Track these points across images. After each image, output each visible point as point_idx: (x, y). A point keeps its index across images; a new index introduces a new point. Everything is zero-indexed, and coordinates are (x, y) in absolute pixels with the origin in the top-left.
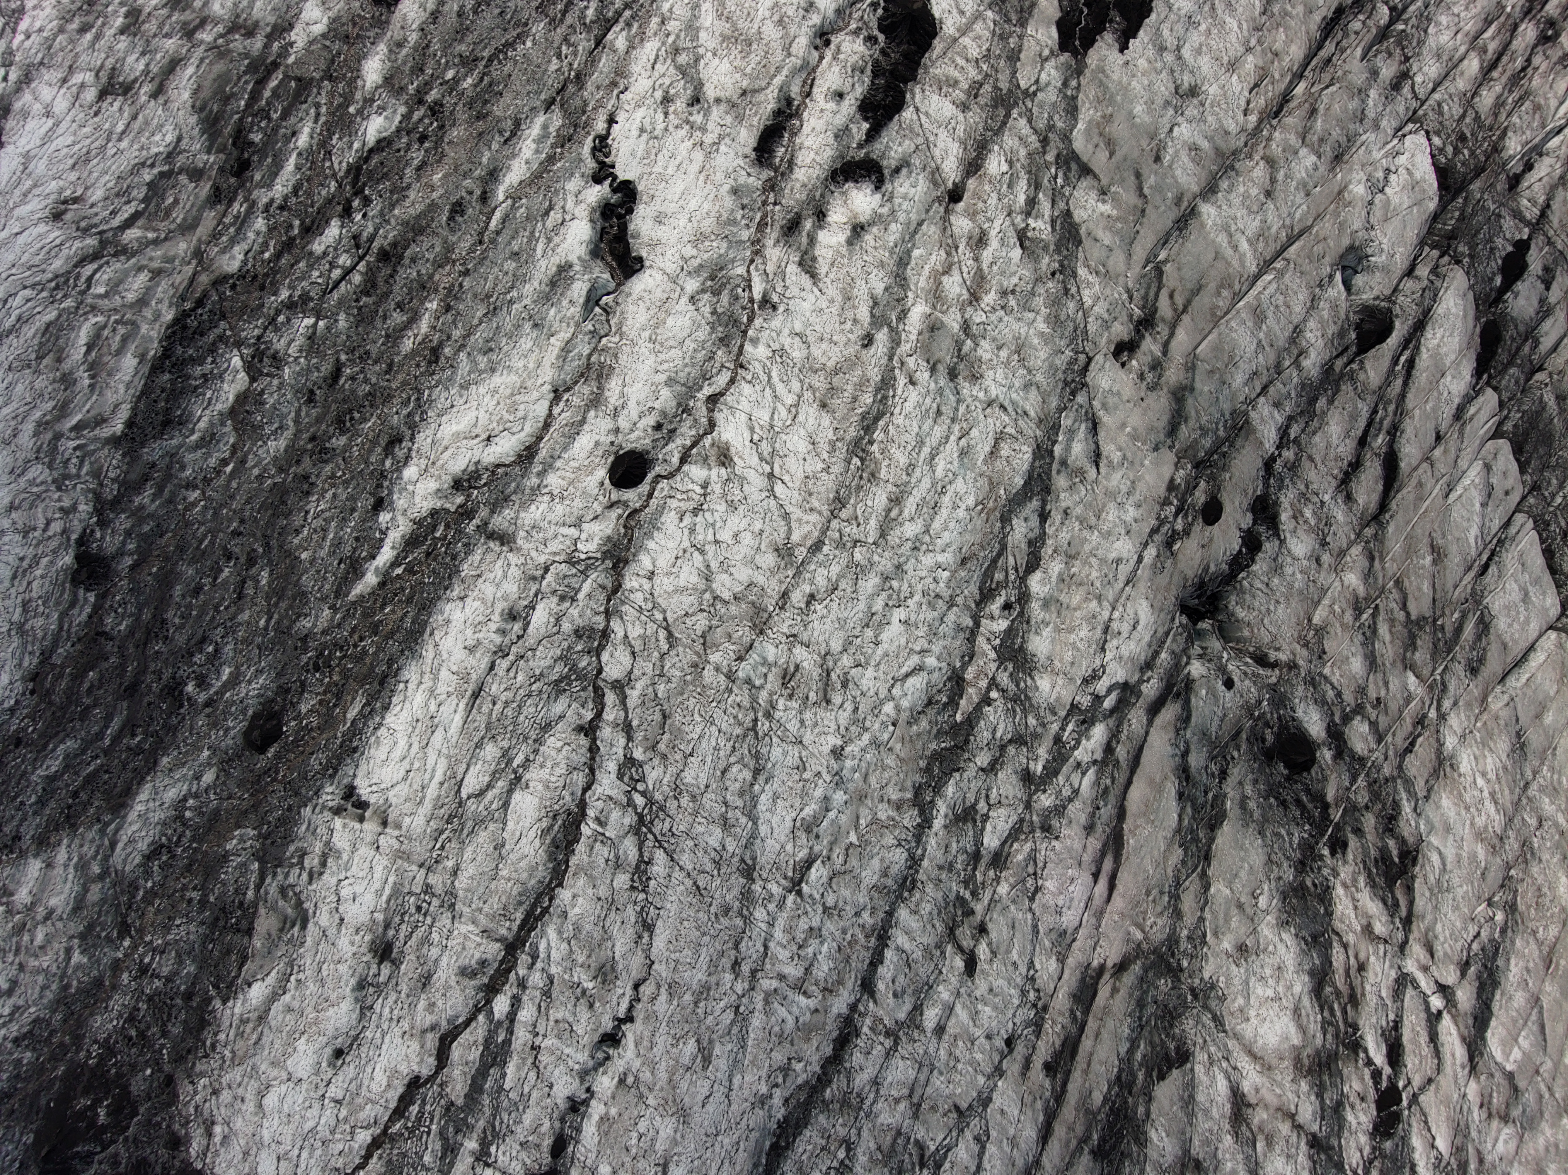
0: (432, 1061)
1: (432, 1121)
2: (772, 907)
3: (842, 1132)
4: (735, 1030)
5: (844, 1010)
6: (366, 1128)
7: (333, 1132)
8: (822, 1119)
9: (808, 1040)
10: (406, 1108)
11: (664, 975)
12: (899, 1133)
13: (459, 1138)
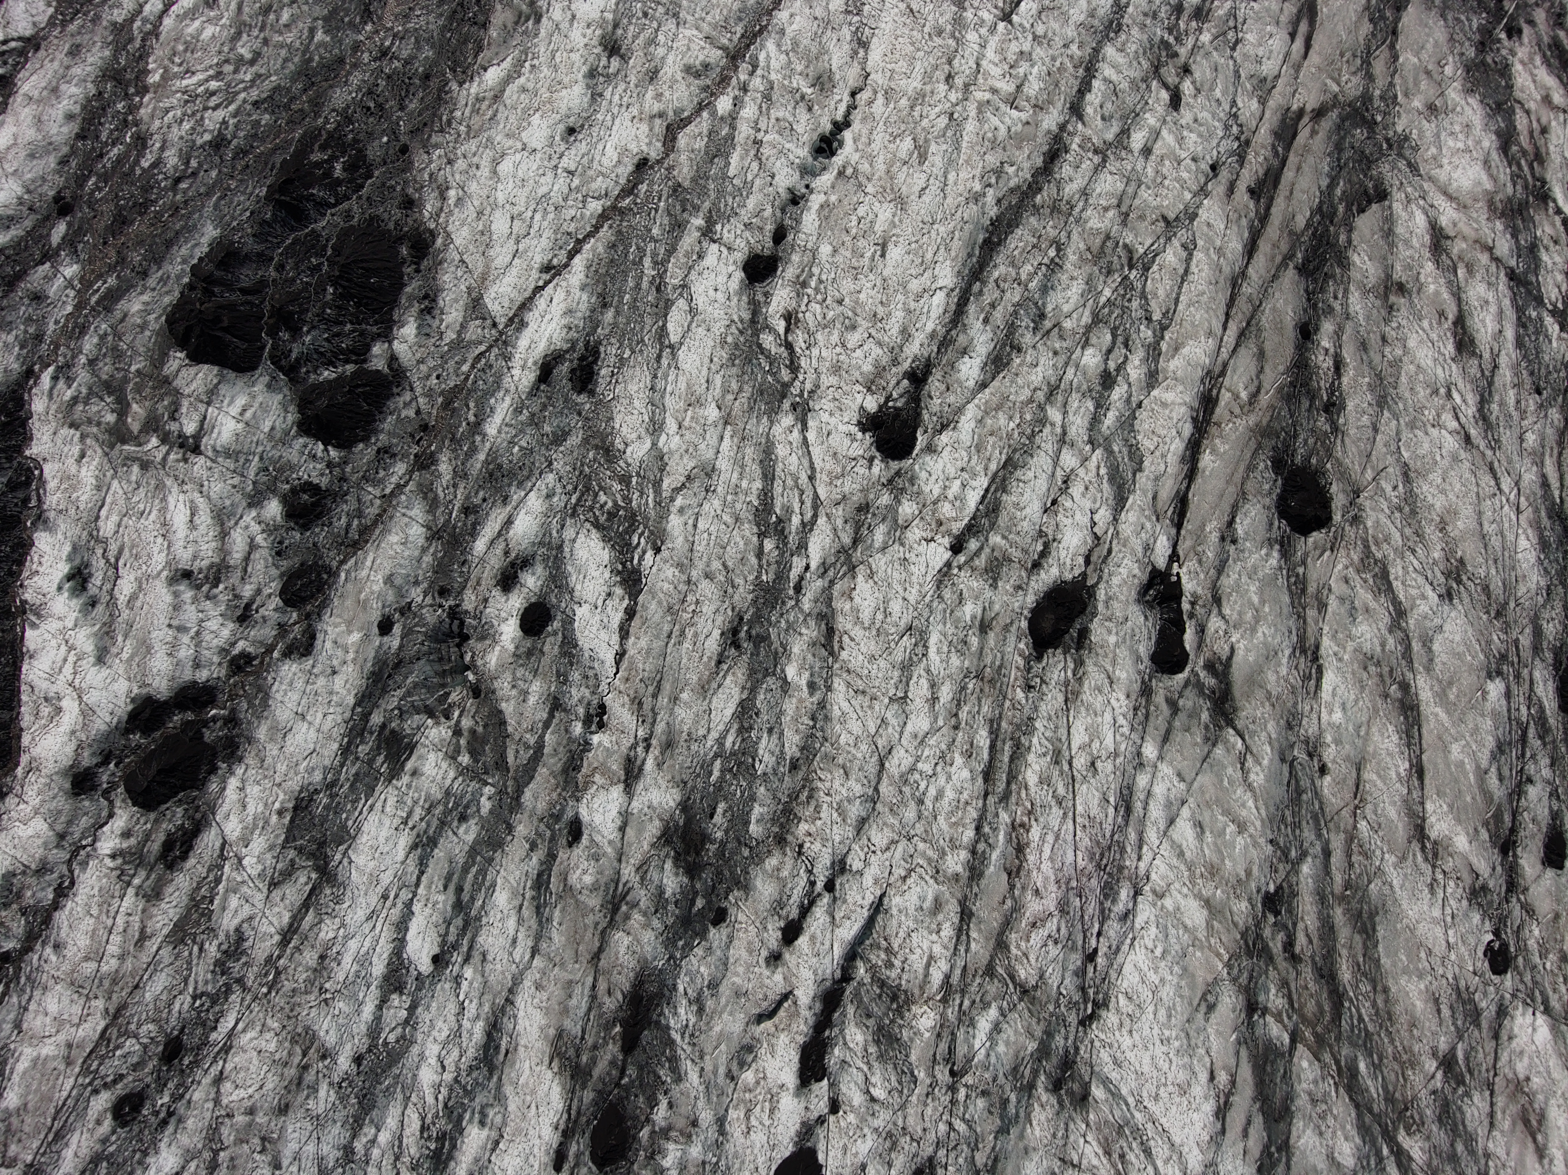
0: (659, 145)
1: (660, 199)
2: (983, 31)
3: (1052, 233)
4: (949, 133)
5: (1054, 128)
6: (598, 198)
7: (565, 199)
8: (1033, 220)
9: (1020, 148)
10: (635, 186)
11: (880, 82)
12: (1108, 237)
13: (685, 215)
